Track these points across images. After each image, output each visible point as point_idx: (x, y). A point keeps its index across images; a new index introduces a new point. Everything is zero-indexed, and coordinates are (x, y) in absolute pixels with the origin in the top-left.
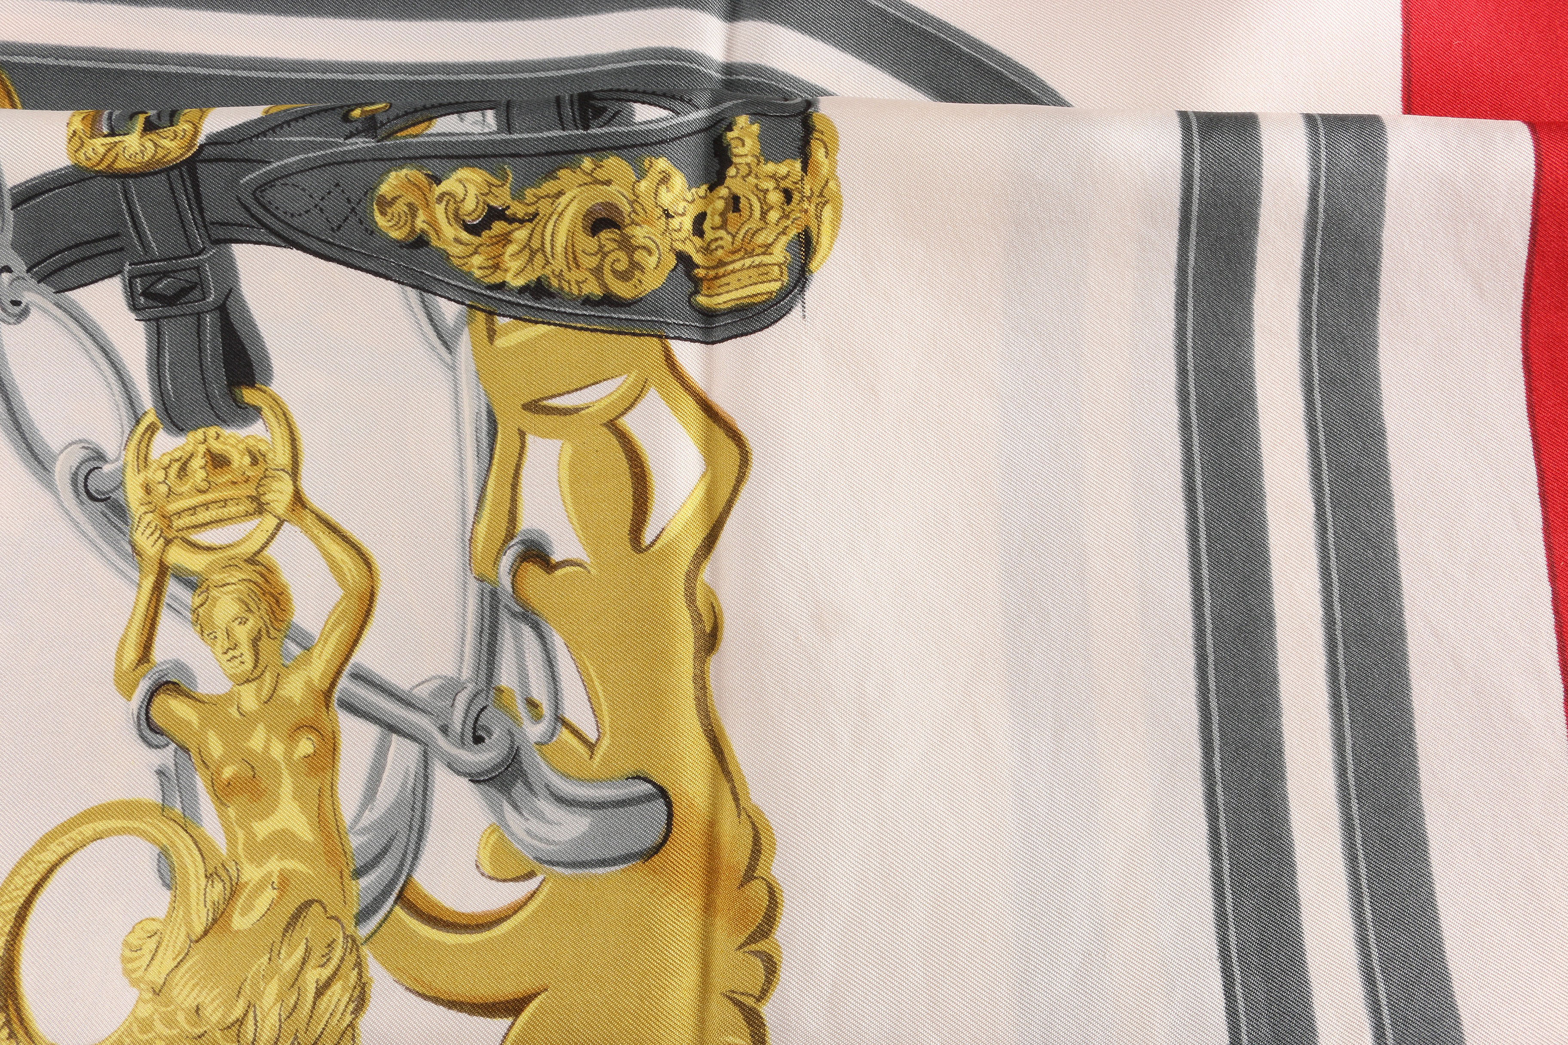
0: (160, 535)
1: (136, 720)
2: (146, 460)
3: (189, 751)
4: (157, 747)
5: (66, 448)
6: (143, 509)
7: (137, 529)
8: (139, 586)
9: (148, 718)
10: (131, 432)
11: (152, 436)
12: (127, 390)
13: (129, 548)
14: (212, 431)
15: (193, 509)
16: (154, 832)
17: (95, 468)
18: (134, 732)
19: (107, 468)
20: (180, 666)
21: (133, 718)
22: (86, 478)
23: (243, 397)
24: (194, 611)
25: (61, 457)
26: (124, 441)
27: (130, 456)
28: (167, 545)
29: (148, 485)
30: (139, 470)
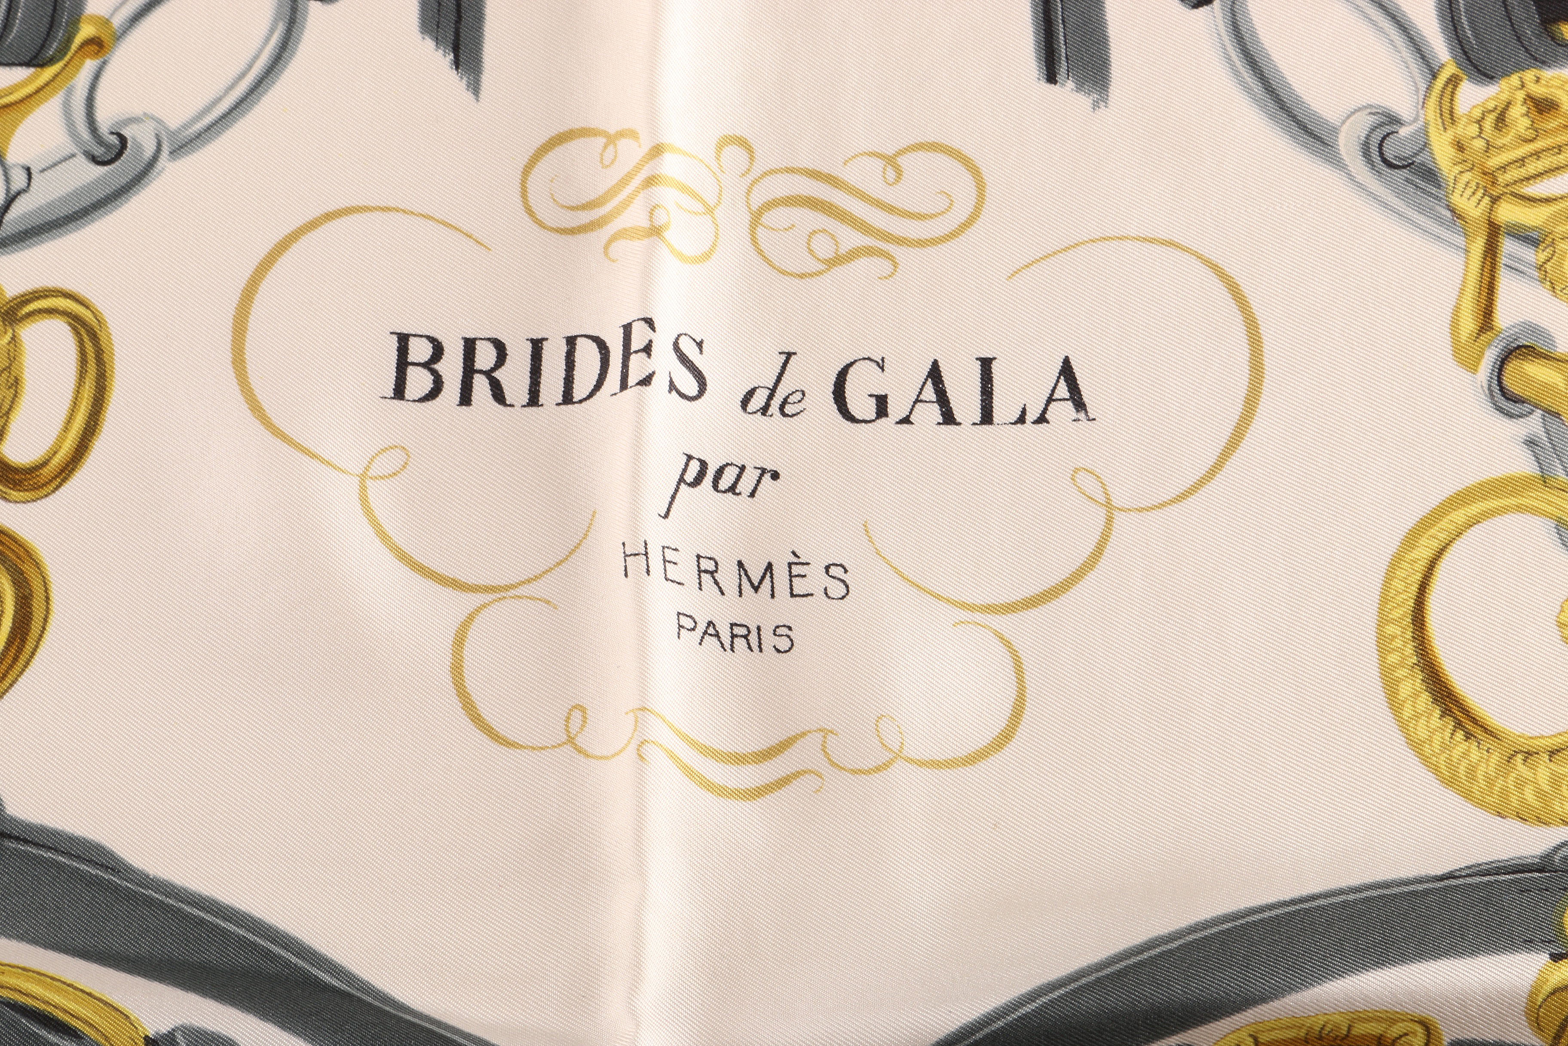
0: (1484, 194)
1: (1487, 392)
2: (1452, 116)
3: (1560, 415)
4: (1521, 416)
5: (1348, 117)
6: (1458, 168)
7: (1453, 191)
8: (1467, 251)
9: (1502, 389)
10: (1427, 89)
11: (1455, 90)
12: (1416, 44)
13: (1448, 214)
14: (1529, 75)
15: (1521, 161)
16: (1543, 506)
17: (1388, 134)
18: (1489, 406)
19: (1404, 132)
20: (1533, 329)
21: (1484, 391)
22: (1381, 146)
23: (1563, 35)
24: (1540, 268)
25: (1344, 128)
26: (1421, 100)
27: (1431, 112)
28: (1494, 203)
29: (1458, 142)
30: (1445, 128)
